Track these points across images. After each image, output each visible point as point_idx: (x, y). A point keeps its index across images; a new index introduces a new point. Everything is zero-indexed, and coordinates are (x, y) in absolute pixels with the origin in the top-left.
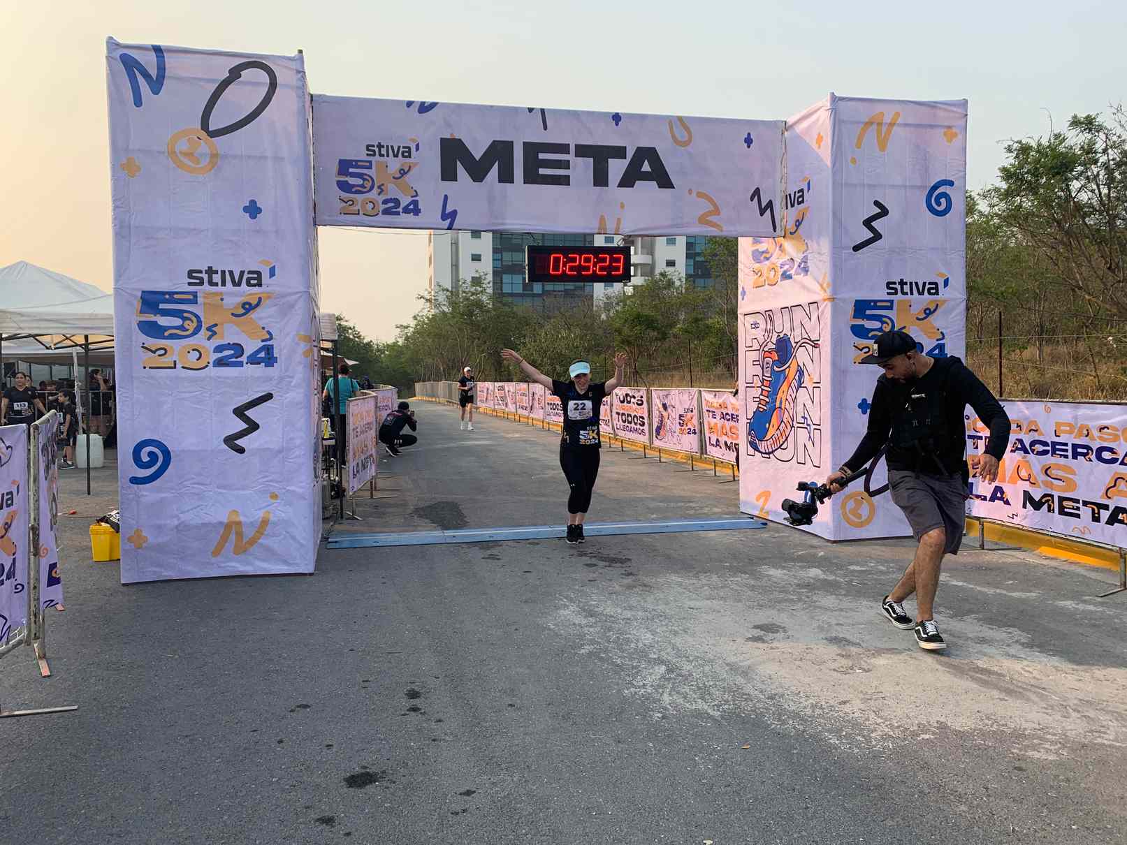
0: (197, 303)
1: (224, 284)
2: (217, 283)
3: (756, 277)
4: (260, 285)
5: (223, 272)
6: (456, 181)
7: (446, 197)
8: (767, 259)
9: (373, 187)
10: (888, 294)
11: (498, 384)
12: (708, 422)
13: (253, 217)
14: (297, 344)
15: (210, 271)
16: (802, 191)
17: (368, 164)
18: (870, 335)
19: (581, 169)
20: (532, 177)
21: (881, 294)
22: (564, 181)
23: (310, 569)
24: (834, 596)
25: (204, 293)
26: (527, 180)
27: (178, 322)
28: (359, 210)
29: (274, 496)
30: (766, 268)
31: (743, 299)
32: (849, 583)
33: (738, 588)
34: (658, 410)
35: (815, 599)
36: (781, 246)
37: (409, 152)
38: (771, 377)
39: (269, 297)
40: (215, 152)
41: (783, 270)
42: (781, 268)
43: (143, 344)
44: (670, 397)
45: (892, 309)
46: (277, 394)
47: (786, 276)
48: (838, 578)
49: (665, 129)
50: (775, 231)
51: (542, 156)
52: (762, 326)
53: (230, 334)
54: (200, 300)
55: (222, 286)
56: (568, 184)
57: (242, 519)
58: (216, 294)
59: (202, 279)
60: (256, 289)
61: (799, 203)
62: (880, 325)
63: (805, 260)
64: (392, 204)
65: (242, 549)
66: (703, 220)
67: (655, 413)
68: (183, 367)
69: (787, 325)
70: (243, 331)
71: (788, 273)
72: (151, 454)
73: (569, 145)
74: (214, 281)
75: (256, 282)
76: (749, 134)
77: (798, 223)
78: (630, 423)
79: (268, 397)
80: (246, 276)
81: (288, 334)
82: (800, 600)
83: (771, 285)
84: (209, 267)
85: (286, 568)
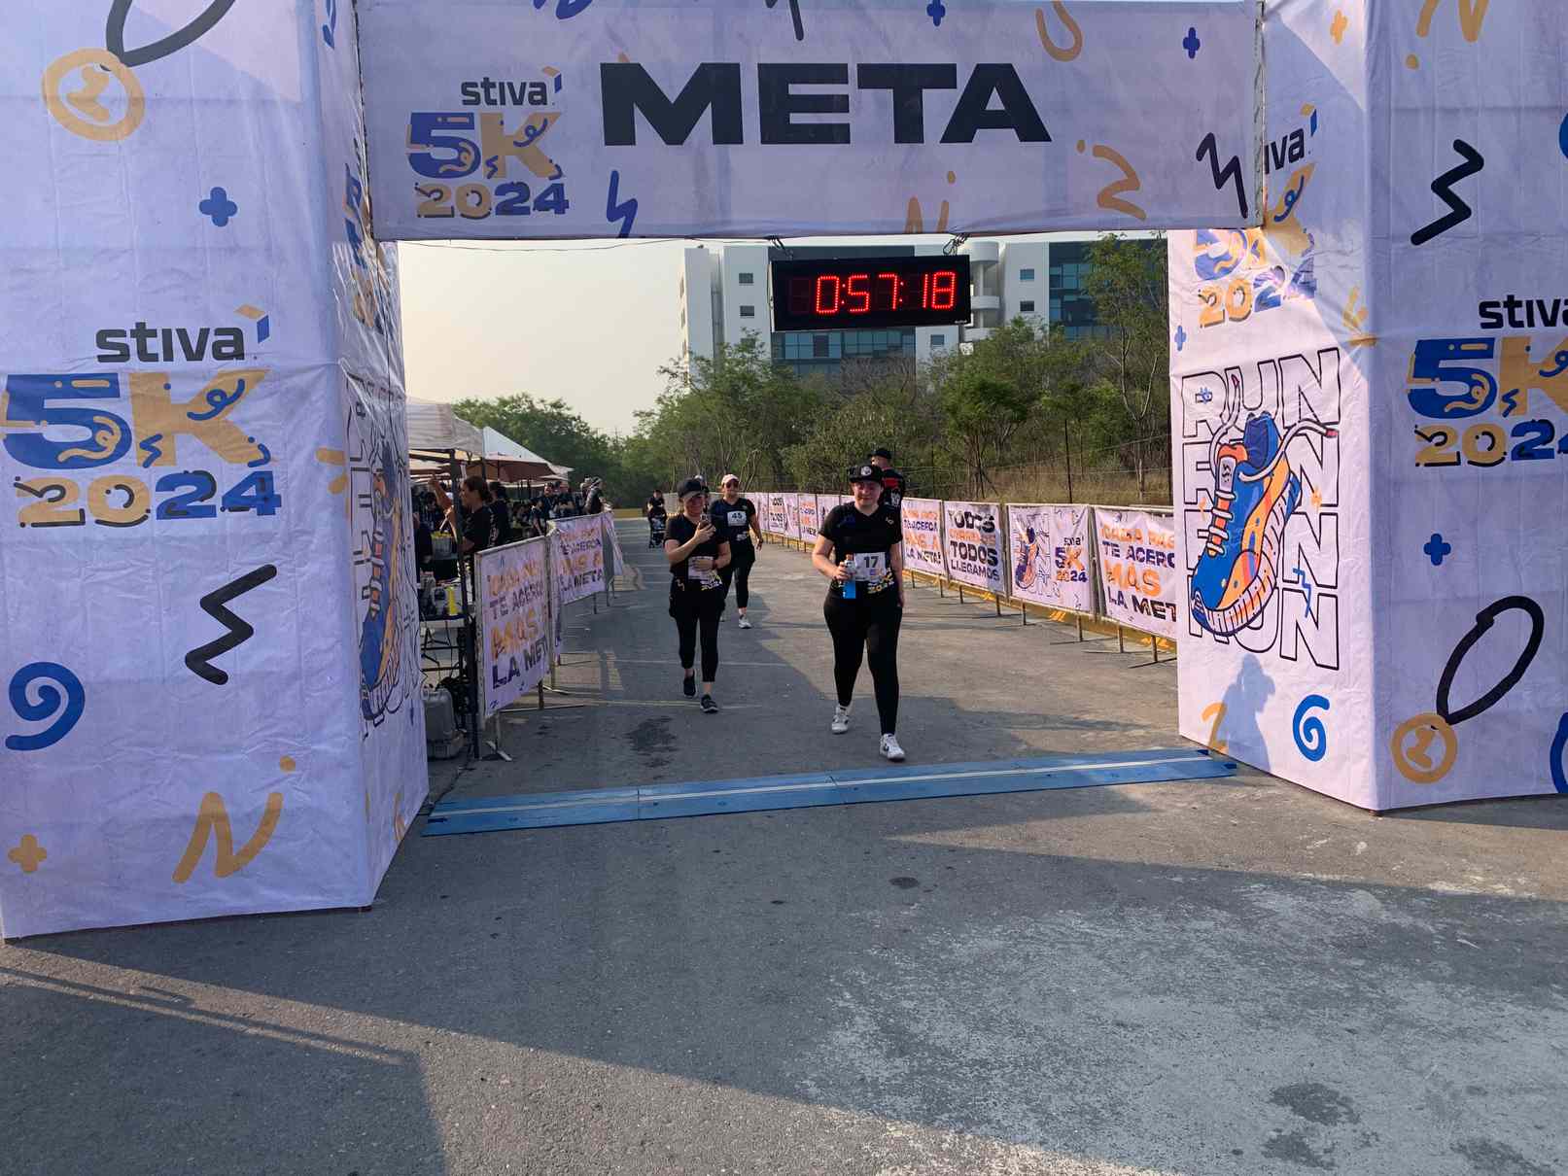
0: (119, 396)
1: (169, 356)
2: (157, 355)
3: (1205, 305)
4: (239, 355)
5: (167, 333)
6: (632, 142)
7: (615, 176)
8: (1227, 271)
9: (479, 163)
10: (1485, 326)
11: (773, 496)
12: (1106, 561)
13: (221, 220)
14: (319, 469)
15: (142, 332)
16: (1299, 133)
17: (467, 120)
18: (1446, 410)
19: (871, 110)
20: (776, 131)
21: (1470, 327)
22: (839, 135)
23: (366, 898)
24: (1429, 983)
25: (130, 374)
26: (767, 138)
27: (83, 433)
28: (452, 208)
29: (289, 764)
30: (1225, 288)
31: (1180, 349)
32: (1449, 935)
33: (1211, 954)
34: (1020, 539)
35: (1391, 992)
36: (1255, 246)
37: (543, 93)
38: (1232, 493)
39: (258, 380)
40: (136, 95)
41: (1259, 290)
42: (1256, 286)
43: (18, 479)
44: (1039, 519)
45: (1490, 356)
46: (284, 566)
47: (1266, 302)
48: (1421, 923)
49: (1031, 28)
50: (1245, 216)
51: (795, 89)
52: (1219, 396)
53: (188, 454)
54: (124, 390)
55: (165, 360)
56: (848, 142)
57: (228, 809)
58: (151, 376)
59: (125, 348)
60: (234, 365)
61: (1293, 159)
62: (1468, 387)
63: (1307, 268)
64: (516, 194)
65: (231, 865)
66: (1105, 199)
67: (1015, 545)
68: (98, 522)
69: (1271, 395)
70: (214, 448)
71: (1271, 296)
72: (45, 691)
73: (845, 66)
74: (149, 351)
75: (229, 350)
76: (1192, 31)
77: (1292, 199)
78: (974, 559)
79: (267, 573)
80: (212, 339)
81: (299, 448)
82: (1357, 996)
83: (1239, 320)
84: (138, 324)
85: (318, 898)
